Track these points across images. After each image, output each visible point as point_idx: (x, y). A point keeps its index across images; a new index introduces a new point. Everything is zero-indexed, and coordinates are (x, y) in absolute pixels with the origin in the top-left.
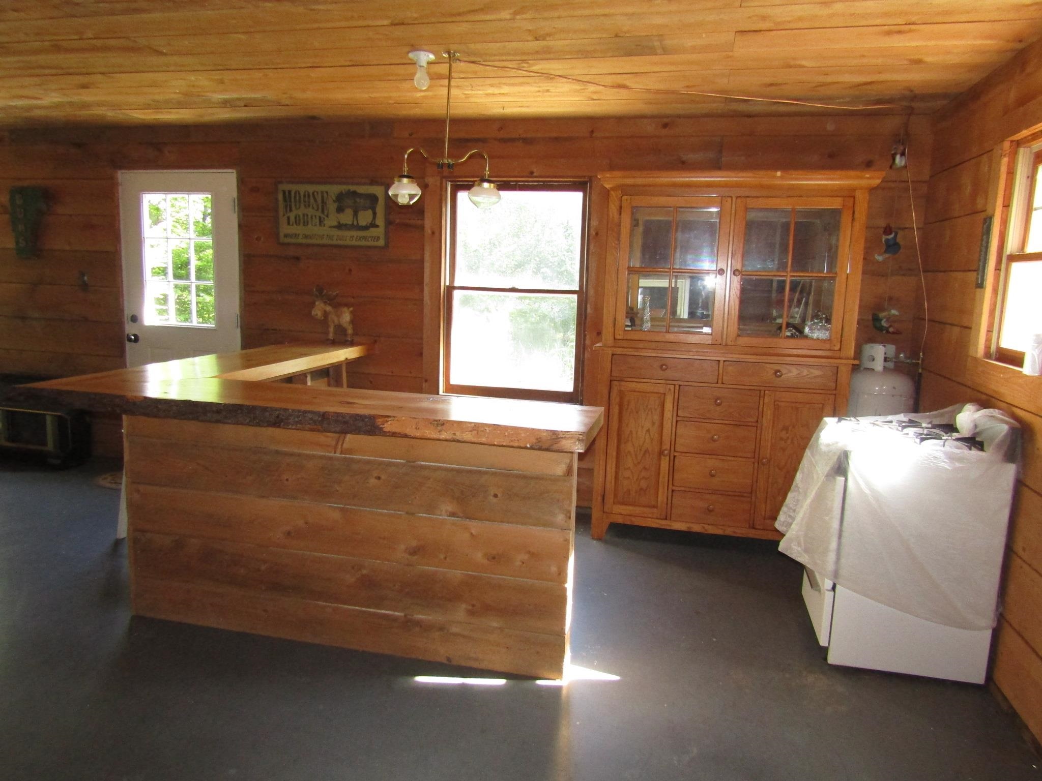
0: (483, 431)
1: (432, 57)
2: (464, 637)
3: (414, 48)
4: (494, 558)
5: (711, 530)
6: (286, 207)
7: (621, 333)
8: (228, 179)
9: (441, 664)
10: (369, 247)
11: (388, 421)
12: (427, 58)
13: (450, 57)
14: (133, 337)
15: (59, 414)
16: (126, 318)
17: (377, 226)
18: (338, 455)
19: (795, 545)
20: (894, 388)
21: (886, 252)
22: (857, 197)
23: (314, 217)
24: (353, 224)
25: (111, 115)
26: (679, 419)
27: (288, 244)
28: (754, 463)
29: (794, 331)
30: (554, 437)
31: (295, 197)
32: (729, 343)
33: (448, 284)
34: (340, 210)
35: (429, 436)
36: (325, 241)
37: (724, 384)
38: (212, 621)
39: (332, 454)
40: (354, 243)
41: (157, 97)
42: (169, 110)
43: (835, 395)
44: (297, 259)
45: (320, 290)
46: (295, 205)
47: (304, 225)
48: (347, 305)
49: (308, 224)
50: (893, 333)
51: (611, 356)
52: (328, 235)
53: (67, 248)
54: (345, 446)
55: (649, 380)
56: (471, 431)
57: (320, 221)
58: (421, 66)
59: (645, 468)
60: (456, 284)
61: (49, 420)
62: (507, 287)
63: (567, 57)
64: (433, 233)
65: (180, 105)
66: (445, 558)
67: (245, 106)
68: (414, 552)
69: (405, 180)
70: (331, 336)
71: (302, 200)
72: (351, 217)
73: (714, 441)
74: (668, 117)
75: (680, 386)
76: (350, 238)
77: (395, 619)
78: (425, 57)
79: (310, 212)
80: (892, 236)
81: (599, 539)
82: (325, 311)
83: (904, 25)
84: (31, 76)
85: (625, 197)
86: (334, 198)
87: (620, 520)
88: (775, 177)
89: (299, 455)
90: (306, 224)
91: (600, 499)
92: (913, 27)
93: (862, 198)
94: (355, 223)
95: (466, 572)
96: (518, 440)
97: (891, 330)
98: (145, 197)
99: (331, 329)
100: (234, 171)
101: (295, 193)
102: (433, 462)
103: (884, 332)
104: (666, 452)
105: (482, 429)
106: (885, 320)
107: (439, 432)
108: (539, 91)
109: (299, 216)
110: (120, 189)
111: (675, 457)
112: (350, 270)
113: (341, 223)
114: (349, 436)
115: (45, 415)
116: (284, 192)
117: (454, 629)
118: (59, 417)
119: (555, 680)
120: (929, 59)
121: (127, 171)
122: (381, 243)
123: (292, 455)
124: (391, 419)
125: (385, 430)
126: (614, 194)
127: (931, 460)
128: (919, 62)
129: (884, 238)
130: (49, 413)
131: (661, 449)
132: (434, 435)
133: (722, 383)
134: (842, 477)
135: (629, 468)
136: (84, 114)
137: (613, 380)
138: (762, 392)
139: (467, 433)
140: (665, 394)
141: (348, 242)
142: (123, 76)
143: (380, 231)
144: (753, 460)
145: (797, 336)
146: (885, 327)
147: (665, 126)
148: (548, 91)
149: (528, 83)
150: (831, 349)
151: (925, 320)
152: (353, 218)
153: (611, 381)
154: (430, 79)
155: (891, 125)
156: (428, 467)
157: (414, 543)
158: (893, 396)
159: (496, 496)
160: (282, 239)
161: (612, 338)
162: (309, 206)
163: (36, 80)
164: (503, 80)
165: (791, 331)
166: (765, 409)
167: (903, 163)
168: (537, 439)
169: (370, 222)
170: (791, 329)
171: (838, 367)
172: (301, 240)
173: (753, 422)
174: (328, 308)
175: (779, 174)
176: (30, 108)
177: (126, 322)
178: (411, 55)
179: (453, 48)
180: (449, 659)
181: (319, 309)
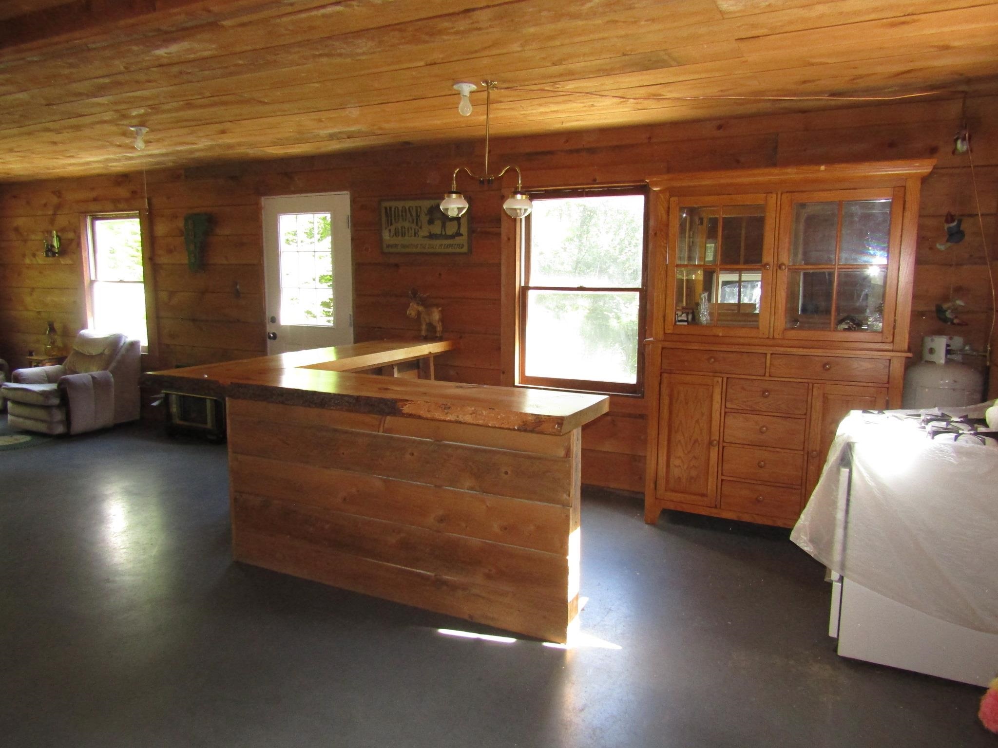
0: (480, 415)
1: (474, 87)
2: (483, 598)
3: (457, 81)
4: (506, 529)
5: (760, 521)
6: (388, 220)
7: (671, 327)
8: (343, 199)
9: (465, 621)
10: (454, 254)
11: (406, 405)
12: (469, 88)
13: (488, 85)
14: (272, 335)
15: (215, 398)
16: (267, 319)
17: (461, 235)
18: (380, 433)
19: (803, 535)
20: (955, 382)
21: (948, 241)
22: (908, 185)
23: (410, 229)
24: (442, 233)
25: (252, 152)
26: (727, 410)
27: (391, 253)
28: (803, 455)
29: (851, 323)
30: (537, 420)
31: (395, 212)
32: (776, 336)
33: (523, 284)
34: (431, 222)
35: (437, 418)
36: (418, 250)
37: (772, 377)
38: (290, 570)
39: (376, 433)
40: (442, 250)
41: (279, 136)
42: (293, 145)
43: (888, 388)
44: (397, 266)
45: (415, 293)
46: (395, 219)
47: (402, 236)
48: (437, 306)
49: (405, 235)
50: (959, 324)
51: (661, 349)
52: (421, 245)
53: (225, 262)
54: (386, 426)
55: (697, 373)
56: (471, 414)
57: (415, 234)
58: (464, 96)
59: (694, 457)
60: (531, 285)
61: (209, 404)
62: (576, 286)
63: (591, 76)
64: (509, 239)
65: (299, 141)
66: (466, 527)
67: (349, 138)
68: (441, 520)
69: (454, 196)
70: (423, 333)
71: (400, 214)
72: (440, 229)
73: (762, 433)
74: (720, 118)
75: (728, 378)
76: (438, 246)
77: (427, 578)
78: (467, 88)
79: (407, 224)
80: (955, 224)
81: (652, 523)
82: (419, 311)
83: (903, 16)
84: (182, 127)
85: (672, 199)
86: (426, 212)
87: (672, 507)
88: (819, 171)
89: (352, 433)
90: (403, 235)
91: (652, 485)
92: (915, 17)
93: (914, 188)
94: (443, 233)
95: (484, 540)
96: (508, 423)
97: (956, 321)
98: (282, 217)
99: (424, 327)
100: (348, 192)
101: (395, 209)
102: (454, 442)
103: (949, 323)
104: (715, 442)
105: (480, 413)
106: (949, 311)
107: (446, 414)
108: (585, 106)
109: (398, 229)
110: (263, 212)
111: (723, 447)
112: (440, 274)
113: (432, 233)
114: (388, 418)
115: (206, 399)
116: (386, 208)
117: (475, 591)
118: (215, 401)
119: (560, 643)
120: (956, 44)
121: (268, 197)
122: (465, 249)
123: (346, 432)
124: (409, 403)
125: (403, 412)
126: (662, 197)
127: (937, 453)
128: (947, 48)
129: (946, 226)
130: (208, 397)
131: (710, 439)
132: (442, 418)
133: (770, 376)
134: (847, 468)
135: (679, 457)
136: (231, 153)
137: (663, 373)
138: (811, 385)
139: (467, 415)
140: (713, 386)
141: (438, 250)
142: (247, 122)
143: (463, 240)
144: (802, 453)
145: (855, 328)
146: (950, 318)
147: (720, 127)
148: (593, 105)
149: (571, 101)
150: (883, 341)
151: (993, 309)
152: (442, 229)
153: (661, 373)
154: (472, 106)
155: (954, 109)
156: (450, 446)
157: (441, 512)
158: (954, 390)
159: (506, 473)
160: (386, 250)
161: (662, 333)
162: (406, 220)
163: (186, 130)
164: (551, 100)
165: (849, 323)
166: (814, 402)
167: (965, 148)
168: (524, 422)
169: (455, 231)
170: (849, 321)
171: (890, 360)
172: (400, 250)
173: (802, 415)
174: (421, 308)
175: (823, 168)
176: (191, 152)
177: (267, 322)
178: (455, 87)
179: (489, 78)
180: (471, 617)
181: (414, 309)
